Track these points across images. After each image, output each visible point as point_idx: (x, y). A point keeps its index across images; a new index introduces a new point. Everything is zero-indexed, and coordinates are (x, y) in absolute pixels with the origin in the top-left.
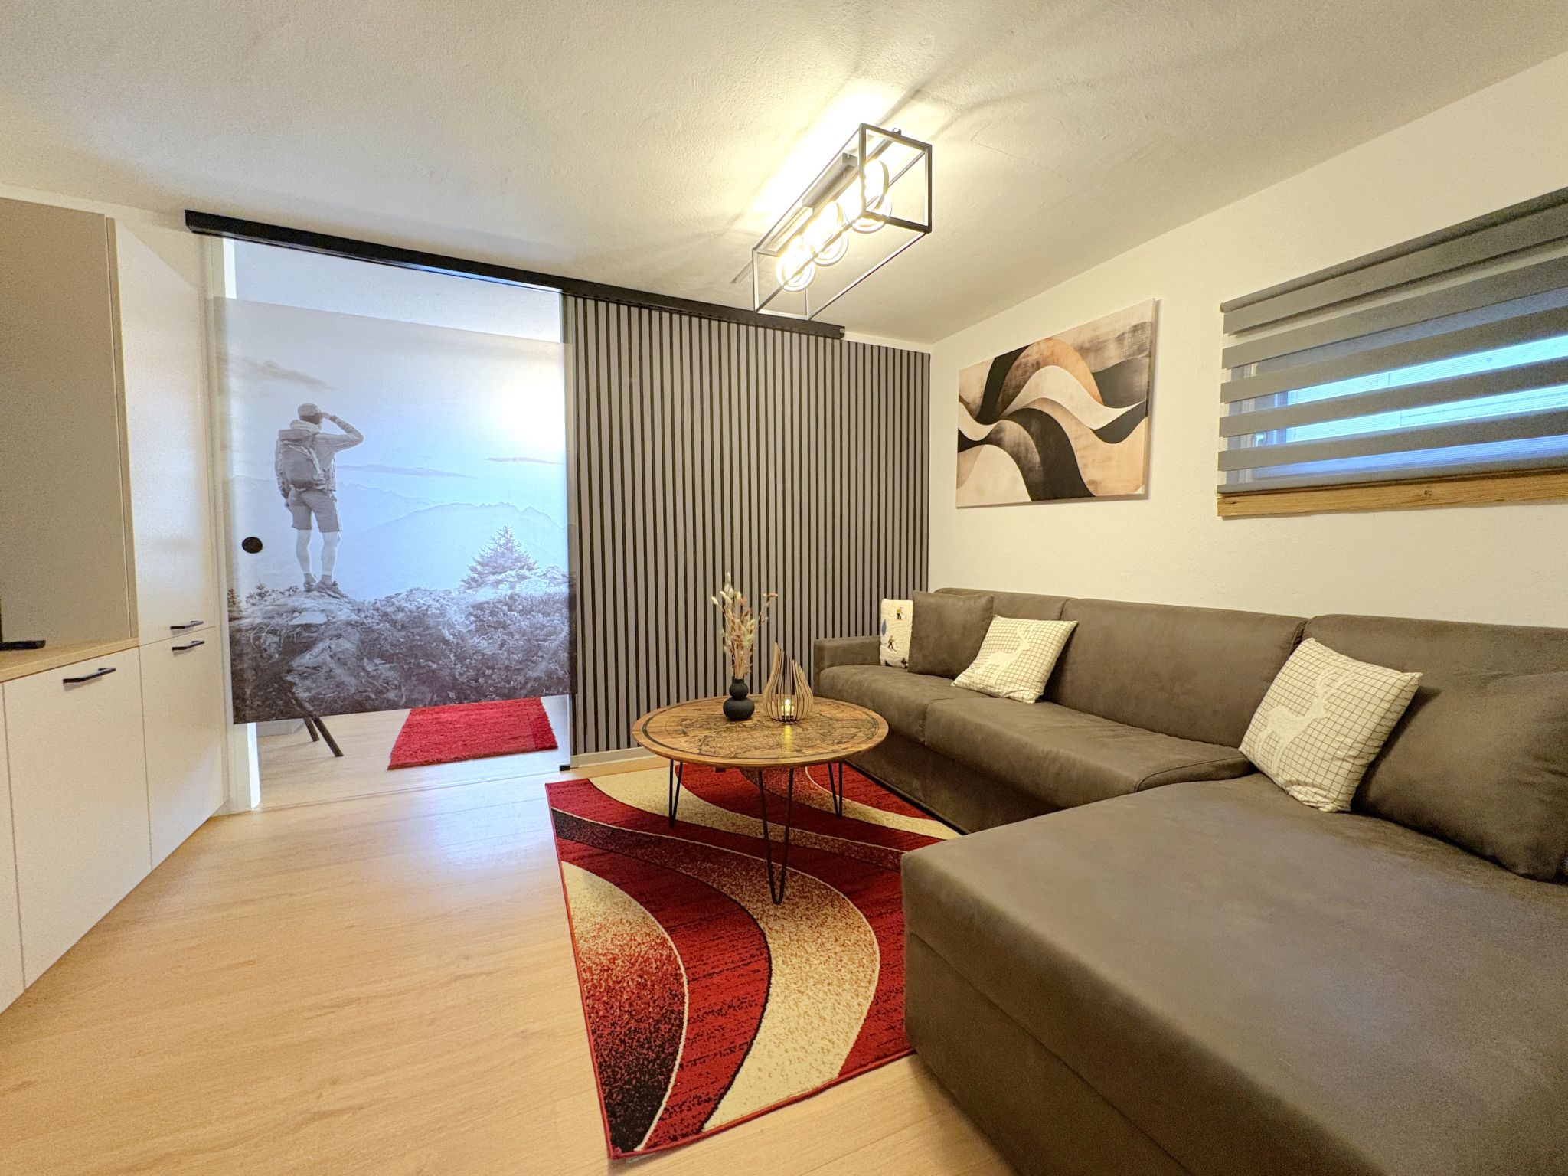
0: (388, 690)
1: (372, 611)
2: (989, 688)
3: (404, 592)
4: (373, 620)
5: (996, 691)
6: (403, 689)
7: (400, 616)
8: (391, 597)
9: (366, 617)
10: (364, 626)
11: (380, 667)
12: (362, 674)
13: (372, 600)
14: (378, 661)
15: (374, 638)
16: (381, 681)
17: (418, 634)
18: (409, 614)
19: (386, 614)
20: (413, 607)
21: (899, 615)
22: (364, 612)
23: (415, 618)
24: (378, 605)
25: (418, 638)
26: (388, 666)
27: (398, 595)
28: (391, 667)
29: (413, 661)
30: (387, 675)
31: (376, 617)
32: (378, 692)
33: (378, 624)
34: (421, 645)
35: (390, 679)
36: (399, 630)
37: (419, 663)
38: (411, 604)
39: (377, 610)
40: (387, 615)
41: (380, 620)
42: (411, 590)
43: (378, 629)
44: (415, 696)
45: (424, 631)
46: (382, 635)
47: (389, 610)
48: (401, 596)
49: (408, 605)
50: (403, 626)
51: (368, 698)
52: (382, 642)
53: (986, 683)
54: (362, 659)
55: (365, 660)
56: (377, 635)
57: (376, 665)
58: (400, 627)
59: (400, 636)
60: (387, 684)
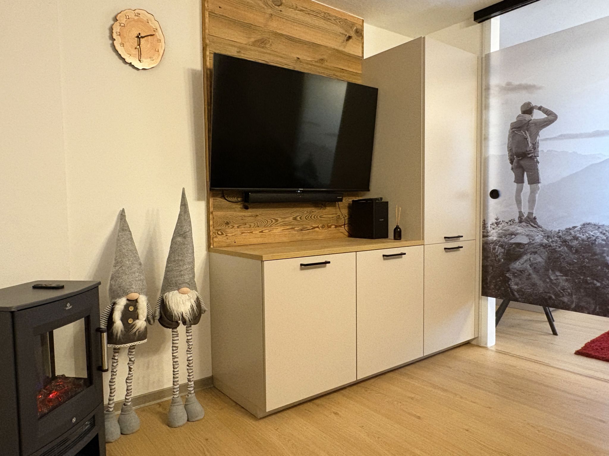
0: (563, 296)
1: (556, 238)
3: (579, 225)
4: (557, 244)
6: (574, 296)
7: (575, 243)
8: (570, 229)
9: (552, 242)
10: (551, 248)
11: (559, 277)
12: (548, 280)
13: (557, 230)
14: (558, 273)
15: (556, 256)
16: (559, 288)
17: (587, 258)
18: (581, 242)
19: (565, 241)
20: (584, 237)
22: (551, 238)
23: (585, 245)
24: (560, 234)
25: (587, 261)
26: (564, 278)
27: (574, 227)
28: (566, 279)
29: (582, 277)
30: (563, 284)
31: (559, 243)
32: (557, 295)
33: (560, 247)
34: (588, 267)
35: (566, 288)
36: (574, 254)
37: (586, 280)
38: (583, 235)
39: (560, 237)
40: (566, 241)
41: (561, 245)
42: (584, 225)
43: (559, 251)
44: (583, 304)
45: (591, 256)
46: (562, 255)
47: (569, 238)
48: (576, 229)
49: (581, 235)
50: (577, 251)
51: (550, 298)
52: (562, 260)
54: (548, 270)
55: (550, 271)
56: (558, 255)
57: (557, 276)
58: (574, 251)
59: (574, 258)
60: (563, 290)
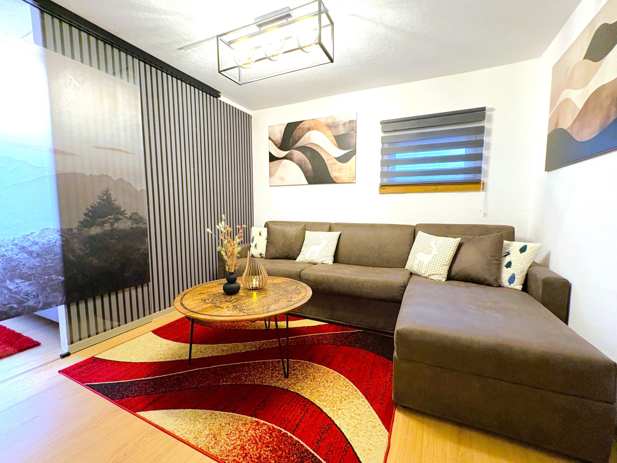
0: (28, 300)
1: (11, 246)
2: (313, 261)
3: (38, 232)
4: (13, 252)
5: (317, 261)
6: (40, 297)
7: (35, 248)
8: (27, 235)
9: (6, 251)
10: (5, 257)
11: (21, 284)
12: (6, 292)
13: (12, 238)
14: (18, 281)
15: (15, 264)
16: (22, 295)
17: (50, 259)
18: (42, 246)
19: (23, 248)
20: (45, 241)
21: (260, 234)
22: (5, 247)
23: (46, 248)
24: (16, 241)
25: (50, 261)
26: (27, 283)
27: (32, 233)
28: (29, 283)
29: (46, 277)
30: (27, 289)
31: (15, 250)
32: (20, 303)
33: (17, 255)
34: (52, 266)
35: (30, 292)
36: (34, 258)
37: (52, 278)
38: (43, 239)
39: (16, 245)
40: (25, 248)
41: (19, 252)
42: (43, 230)
43: (17, 259)
44: (50, 300)
45: (53, 257)
46: (21, 262)
47: (26, 244)
48: (35, 234)
49: (41, 240)
50: (38, 255)
51: (12, 308)
52: (21, 267)
53: (312, 259)
54: (5, 281)
55: (8, 282)
56: (17, 263)
57: (17, 284)
58: (35, 255)
59: (36, 262)
60: (27, 295)
